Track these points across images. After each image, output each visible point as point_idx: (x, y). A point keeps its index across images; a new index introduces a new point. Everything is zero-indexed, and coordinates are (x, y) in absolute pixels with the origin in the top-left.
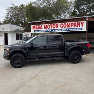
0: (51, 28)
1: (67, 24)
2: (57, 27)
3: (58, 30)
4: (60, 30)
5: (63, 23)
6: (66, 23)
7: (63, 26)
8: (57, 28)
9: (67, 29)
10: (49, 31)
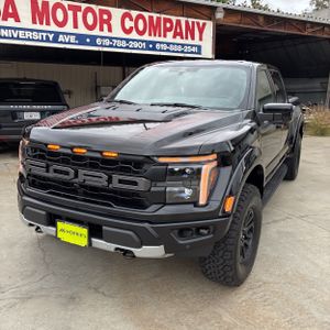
0: (76, 26)
1: (151, 18)
2: (105, 26)
3: (111, 39)
4: (119, 43)
5: (134, 13)
6: (146, 15)
7: (132, 24)
8: (105, 33)
9: (148, 43)
10: (61, 38)
